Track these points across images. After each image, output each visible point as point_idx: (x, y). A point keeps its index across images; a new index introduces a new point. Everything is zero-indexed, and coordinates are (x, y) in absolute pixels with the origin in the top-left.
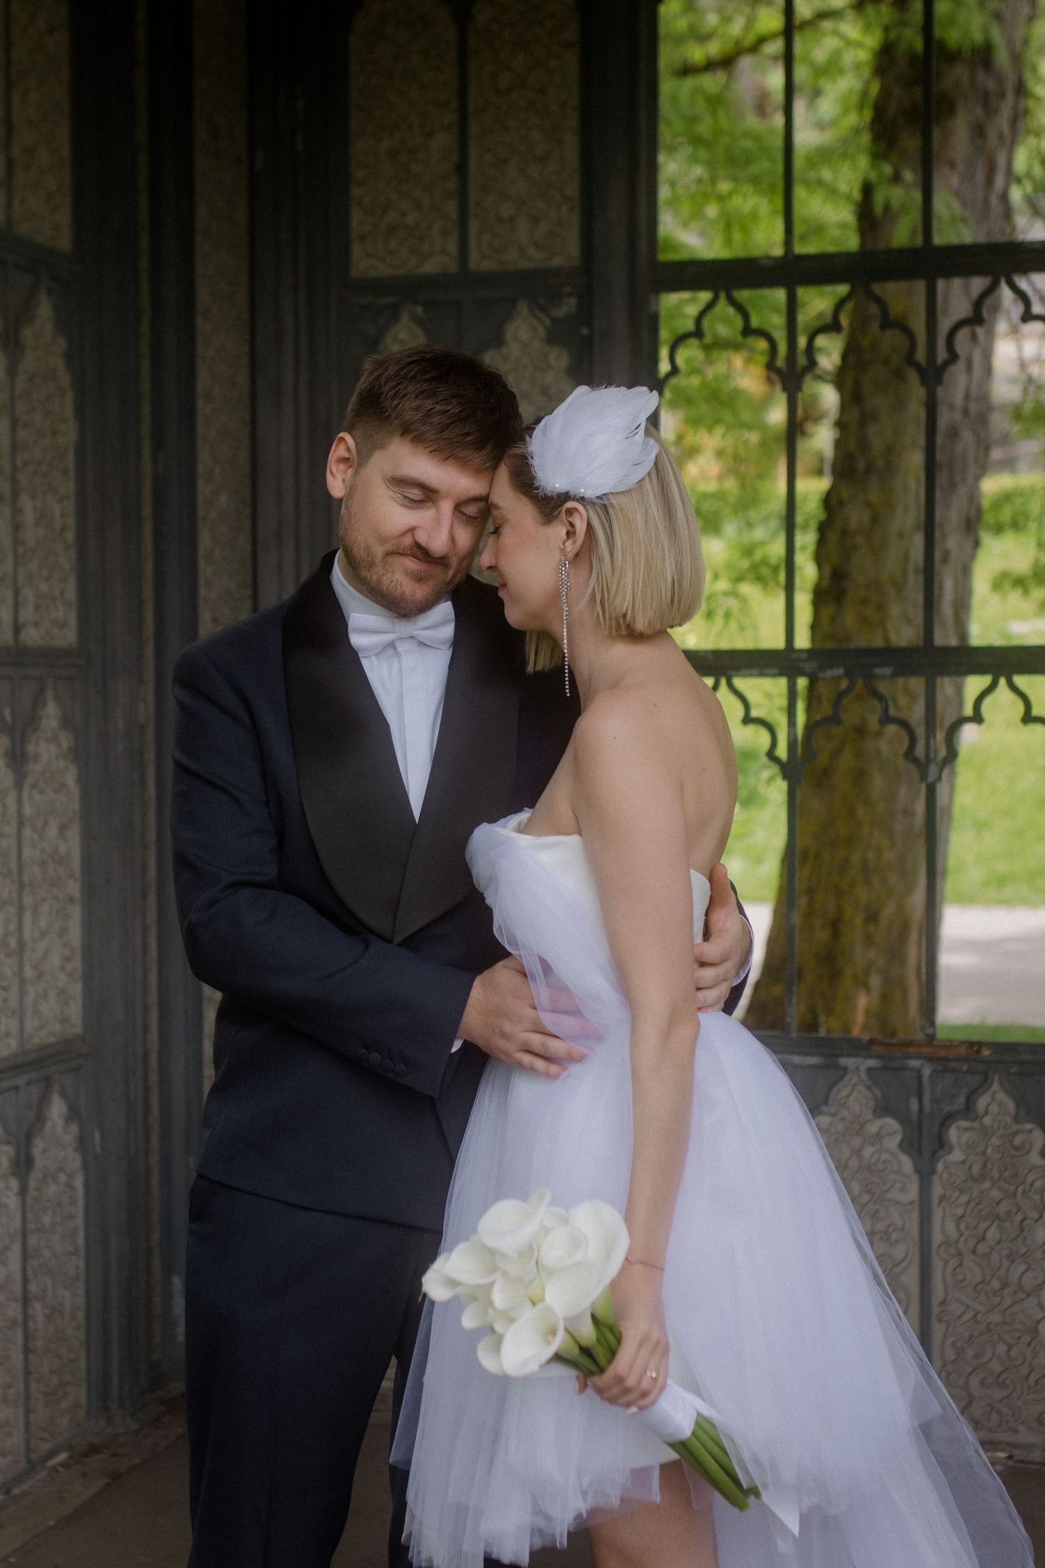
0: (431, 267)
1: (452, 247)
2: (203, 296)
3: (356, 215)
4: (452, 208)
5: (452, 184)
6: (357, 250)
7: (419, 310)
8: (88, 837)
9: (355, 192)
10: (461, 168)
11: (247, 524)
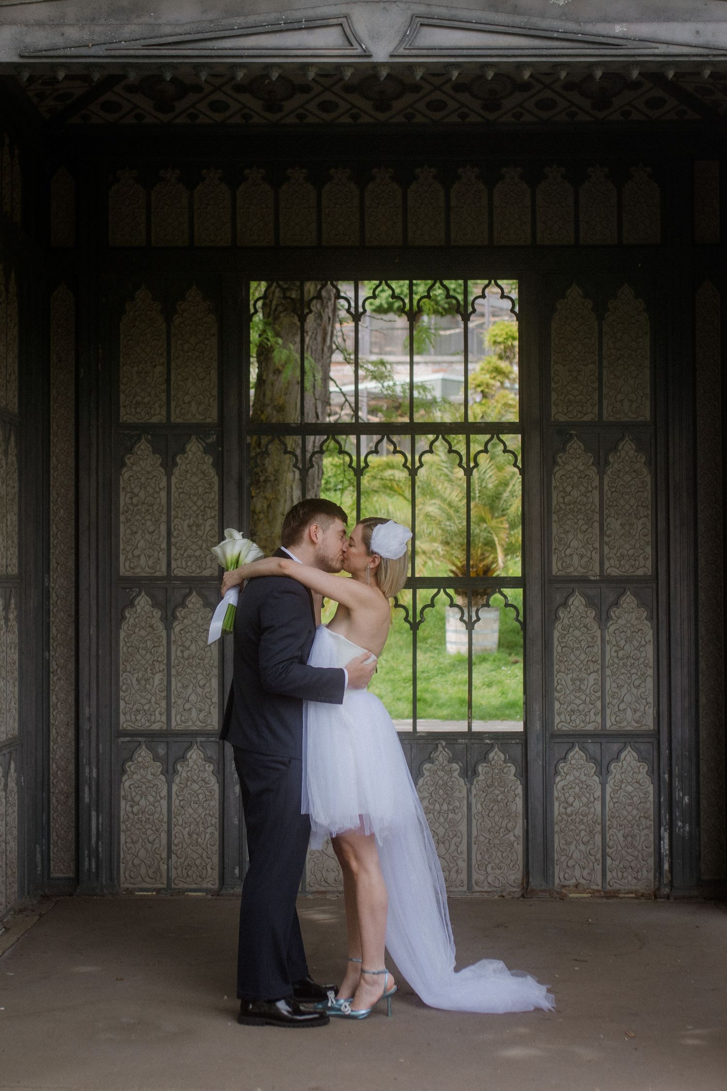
0: (155, 420)
1: (164, 413)
2: (54, 427)
3: (122, 397)
4: (164, 396)
5: (164, 387)
6: (122, 411)
7: (149, 437)
8: (21, 653)
9: (122, 387)
10: (168, 381)
11: (73, 523)
